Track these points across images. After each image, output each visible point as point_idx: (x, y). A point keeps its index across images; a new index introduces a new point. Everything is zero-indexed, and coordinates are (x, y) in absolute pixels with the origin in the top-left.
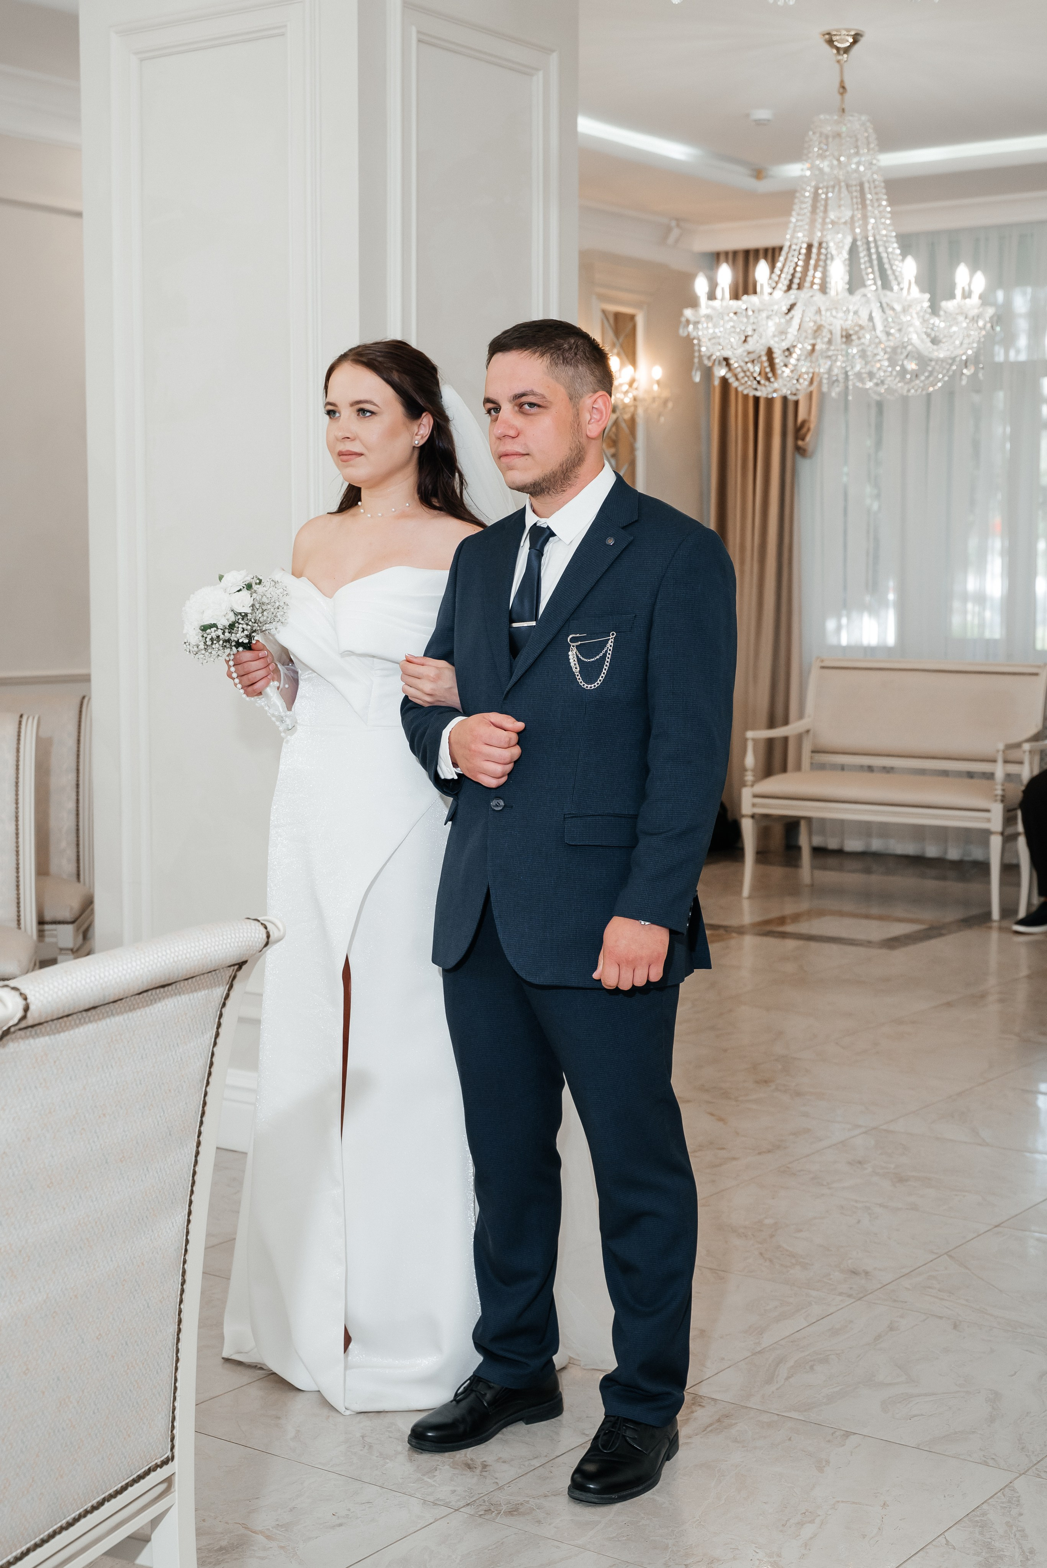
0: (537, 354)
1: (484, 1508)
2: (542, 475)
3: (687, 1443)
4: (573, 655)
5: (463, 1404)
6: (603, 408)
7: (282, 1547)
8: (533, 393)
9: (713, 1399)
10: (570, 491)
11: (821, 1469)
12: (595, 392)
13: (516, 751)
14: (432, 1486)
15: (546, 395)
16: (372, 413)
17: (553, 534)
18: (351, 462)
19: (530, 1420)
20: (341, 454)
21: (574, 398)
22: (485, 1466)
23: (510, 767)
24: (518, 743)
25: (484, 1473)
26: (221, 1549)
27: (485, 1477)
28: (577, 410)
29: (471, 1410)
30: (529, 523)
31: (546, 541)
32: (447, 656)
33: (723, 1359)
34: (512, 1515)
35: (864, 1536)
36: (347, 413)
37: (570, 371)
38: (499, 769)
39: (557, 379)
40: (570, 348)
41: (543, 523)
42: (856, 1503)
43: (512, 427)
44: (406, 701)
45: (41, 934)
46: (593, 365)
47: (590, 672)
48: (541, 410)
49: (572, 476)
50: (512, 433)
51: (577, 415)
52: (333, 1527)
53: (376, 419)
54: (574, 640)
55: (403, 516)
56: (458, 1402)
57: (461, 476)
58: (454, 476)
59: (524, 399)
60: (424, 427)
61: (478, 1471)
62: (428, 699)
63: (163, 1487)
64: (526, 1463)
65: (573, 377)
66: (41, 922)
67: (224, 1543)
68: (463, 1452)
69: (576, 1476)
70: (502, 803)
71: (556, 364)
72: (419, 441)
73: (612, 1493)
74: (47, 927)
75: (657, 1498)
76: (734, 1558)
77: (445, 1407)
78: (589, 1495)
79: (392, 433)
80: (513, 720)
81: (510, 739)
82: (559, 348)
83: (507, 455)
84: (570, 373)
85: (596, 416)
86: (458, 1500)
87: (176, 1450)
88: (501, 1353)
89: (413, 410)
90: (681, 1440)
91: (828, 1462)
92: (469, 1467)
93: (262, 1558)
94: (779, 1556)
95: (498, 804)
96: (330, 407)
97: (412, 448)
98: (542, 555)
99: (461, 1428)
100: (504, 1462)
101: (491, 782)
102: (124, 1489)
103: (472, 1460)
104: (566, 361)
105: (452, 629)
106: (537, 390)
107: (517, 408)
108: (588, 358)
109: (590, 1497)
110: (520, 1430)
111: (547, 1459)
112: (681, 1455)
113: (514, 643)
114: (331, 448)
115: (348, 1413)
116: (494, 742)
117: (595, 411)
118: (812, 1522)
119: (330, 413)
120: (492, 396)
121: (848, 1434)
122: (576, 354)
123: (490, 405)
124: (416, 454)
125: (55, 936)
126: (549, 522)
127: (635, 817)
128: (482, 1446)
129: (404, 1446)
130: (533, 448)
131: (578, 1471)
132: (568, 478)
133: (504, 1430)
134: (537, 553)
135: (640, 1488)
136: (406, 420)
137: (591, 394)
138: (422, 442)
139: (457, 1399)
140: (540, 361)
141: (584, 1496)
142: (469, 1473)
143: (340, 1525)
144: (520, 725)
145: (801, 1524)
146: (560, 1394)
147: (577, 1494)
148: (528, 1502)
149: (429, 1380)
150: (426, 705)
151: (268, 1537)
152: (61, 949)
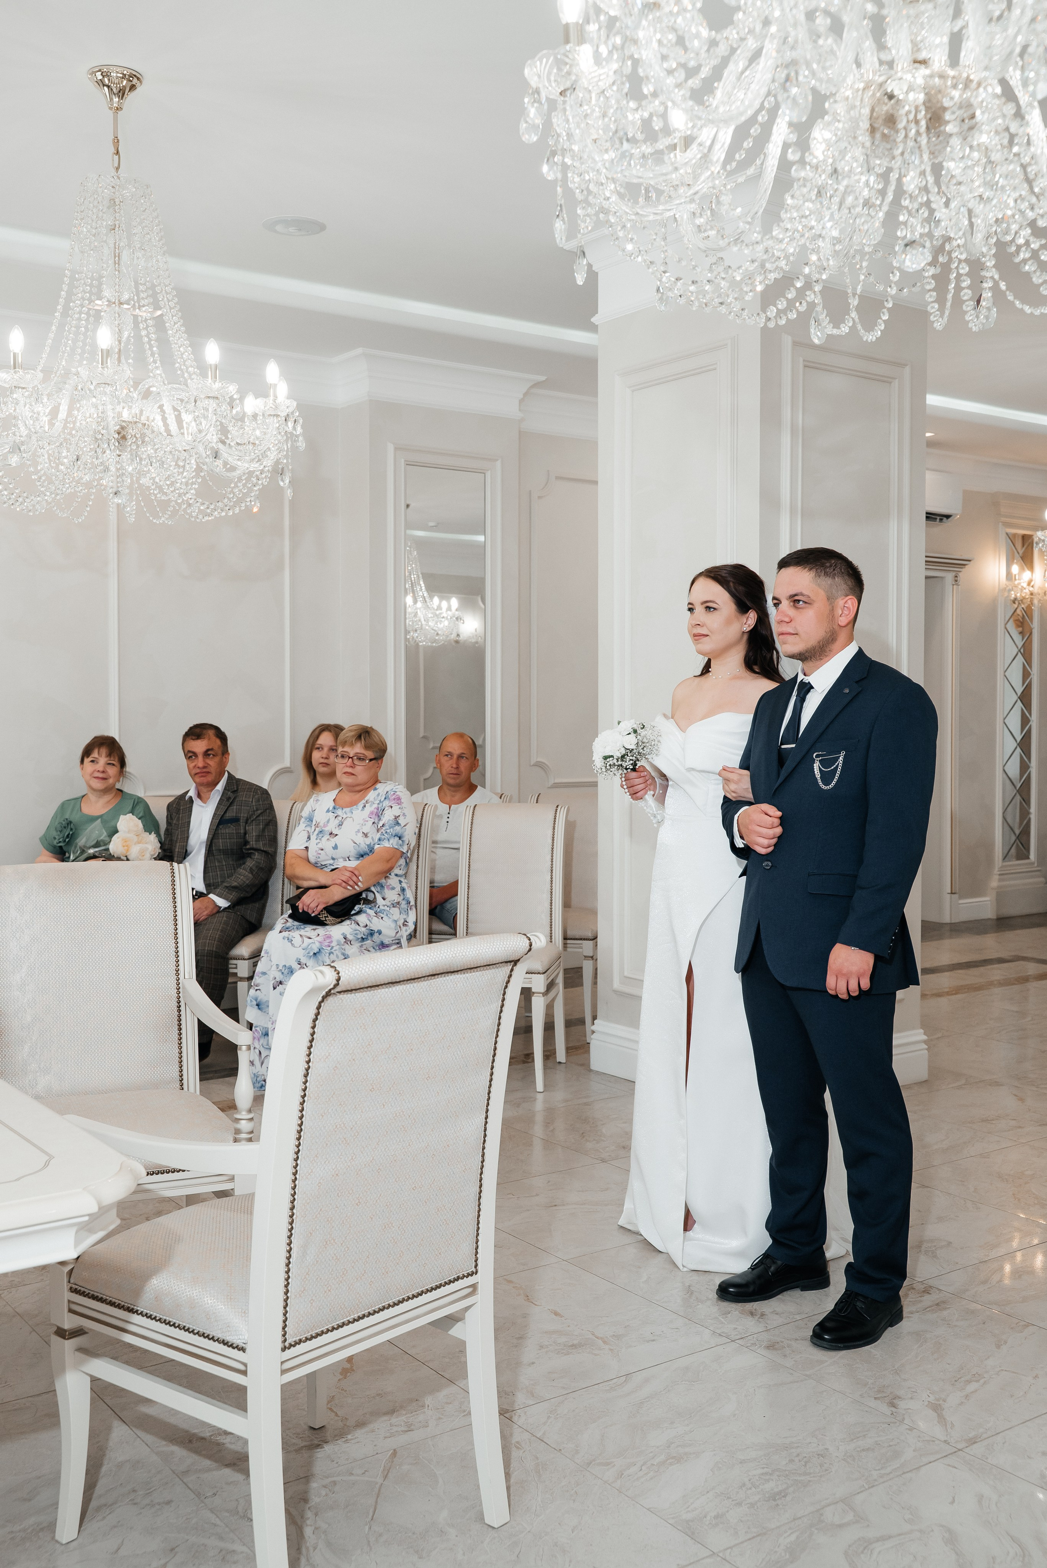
0: (807, 569)
1: (752, 1342)
2: (805, 648)
3: (908, 1317)
4: (816, 766)
5: (755, 1271)
6: (851, 607)
7: (611, 1350)
8: (802, 594)
9: (939, 1289)
10: (825, 659)
11: (998, 1346)
12: (847, 596)
13: (779, 830)
14: (722, 1323)
15: (810, 595)
16: (715, 609)
17: (812, 688)
18: (701, 641)
19: (804, 1289)
20: (695, 635)
21: (831, 599)
22: (762, 1315)
23: (775, 840)
24: (780, 825)
25: (760, 1320)
26: (573, 1345)
27: (760, 1322)
28: (833, 607)
29: (760, 1277)
30: (799, 680)
31: (808, 691)
32: (747, 768)
33: (957, 1263)
34: (769, 1349)
35: (1012, 1396)
36: (699, 609)
37: (829, 581)
38: (766, 842)
39: (819, 585)
40: (831, 566)
41: (807, 679)
42: (1015, 1373)
43: (787, 616)
44: (725, 797)
45: (565, 946)
46: (846, 577)
47: (827, 777)
48: (807, 605)
49: (827, 650)
50: (787, 620)
51: (832, 610)
52: (648, 1341)
53: (716, 613)
54: (817, 756)
55: (735, 678)
56: (753, 1269)
57: (778, 653)
58: (773, 653)
59: (796, 598)
60: (751, 619)
61: (757, 1318)
62: (734, 795)
63: (470, 1290)
64: (791, 1317)
65: (831, 584)
66: (565, 938)
67: (575, 1342)
68: (752, 1304)
69: (817, 1327)
70: (770, 864)
71: (820, 576)
72: (747, 628)
73: (839, 1343)
74: (569, 941)
75: (873, 1351)
76: (911, 1398)
77: (744, 1273)
78: (825, 1343)
79: (728, 622)
80: (776, 809)
81: (773, 823)
82: (823, 565)
83: (783, 634)
84: (829, 582)
85: (846, 612)
86: (737, 1335)
87: (479, 1268)
88: (782, 1240)
89: (743, 608)
90: (905, 1314)
91: (1006, 1342)
92: (752, 1314)
93: (596, 1355)
94: (944, 1401)
95: (767, 864)
96: (690, 606)
97: (741, 633)
98: (804, 701)
99: (751, 1289)
100: (777, 1314)
101: (762, 851)
102: (438, 1287)
103: (755, 1310)
104: (826, 574)
105: (750, 751)
106: (805, 592)
107: (792, 604)
108: (843, 573)
109: (825, 1344)
110: (796, 1293)
111: (807, 1316)
112: (904, 1325)
113: (782, 757)
114: (690, 632)
115: (685, 1269)
116: (762, 824)
117: (846, 608)
118: (977, 1381)
119: (691, 610)
120: (777, 596)
121: (1029, 1325)
122: (834, 570)
123: (775, 601)
124: (746, 637)
125: (581, 948)
126: (810, 679)
127: (856, 876)
128: (766, 1302)
129: (714, 1295)
130: (800, 630)
131: (821, 1325)
132: (825, 651)
133: (785, 1293)
134: (801, 700)
135: (861, 1343)
136: (738, 614)
137: (843, 597)
138: (749, 629)
139: (753, 1267)
140: (808, 574)
141: (819, 1342)
142: (750, 1318)
143: (653, 1340)
144: (779, 814)
145: (969, 1382)
146: (828, 1272)
147: (815, 1340)
148: (782, 1342)
149: (740, 1254)
150: (734, 800)
151: (605, 1342)
152: (585, 957)
